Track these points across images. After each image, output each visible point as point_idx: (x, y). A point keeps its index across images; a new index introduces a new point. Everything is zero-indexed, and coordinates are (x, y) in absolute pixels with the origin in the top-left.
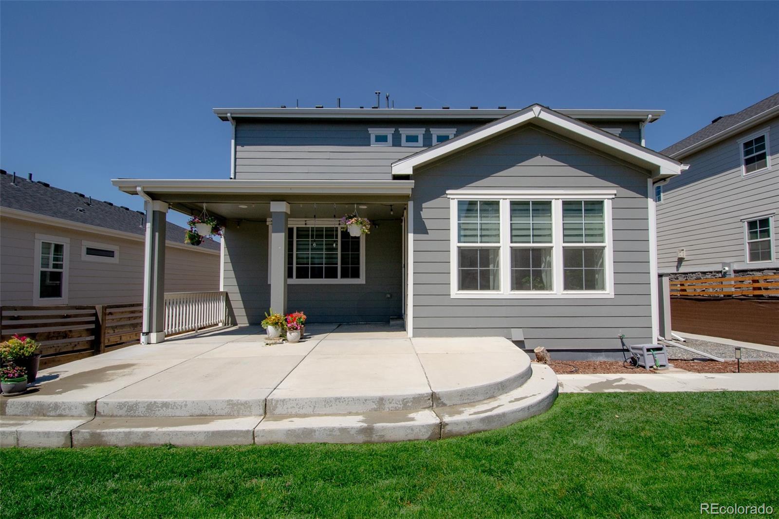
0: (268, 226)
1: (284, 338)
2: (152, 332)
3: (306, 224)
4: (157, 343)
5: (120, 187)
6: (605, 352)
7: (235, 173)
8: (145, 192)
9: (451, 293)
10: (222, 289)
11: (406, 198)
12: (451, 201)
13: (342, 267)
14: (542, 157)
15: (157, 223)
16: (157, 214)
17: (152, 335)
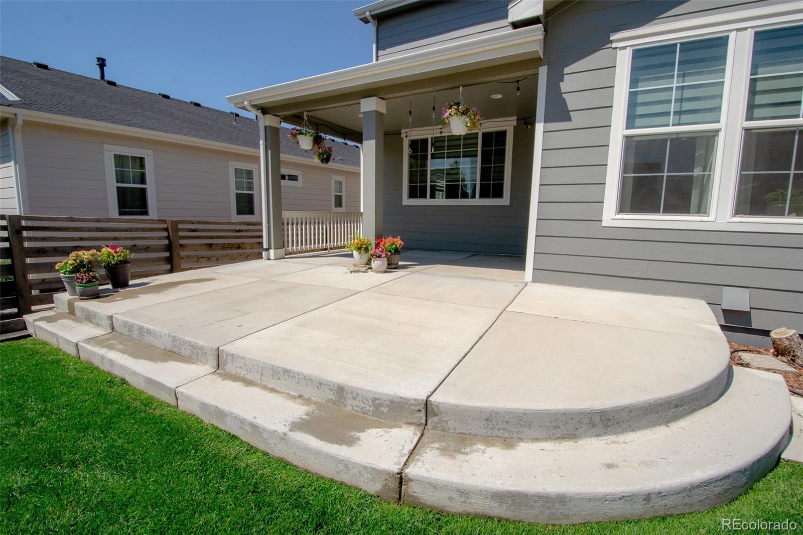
0: (403, 138)
1: (370, 267)
2: (271, 249)
3: (441, 133)
4: (275, 259)
5: (235, 104)
8: (254, 106)
9: (604, 218)
11: (534, 62)
12: (620, 52)
13: (481, 185)
15: (269, 140)
16: (268, 129)
17: (272, 252)
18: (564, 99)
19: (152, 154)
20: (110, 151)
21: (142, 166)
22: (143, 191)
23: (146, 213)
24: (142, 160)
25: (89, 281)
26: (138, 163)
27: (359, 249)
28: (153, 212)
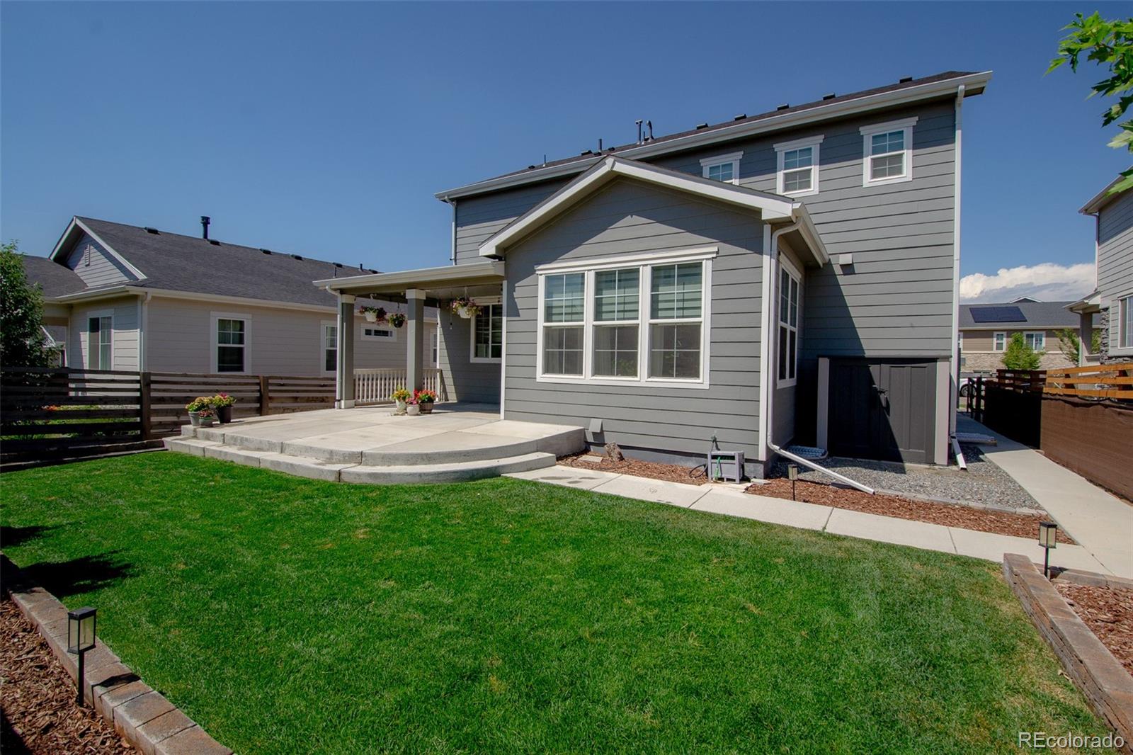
1: (405, 411)
2: (343, 400)
3: (499, 301)
4: (345, 409)
6: (695, 456)
7: (456, 253)
9: (537, 377)
10: (438, 367)
11: (500, 278)
12: (540, 277)
14: (632, 216)
15: (344, 313)
16: (345, 306)
17: (343, 402)
18: (516, 303)
19: (251, 318)
20: (216, 317)
21: (242, 329)
22: (241, 350)
23: (241, 369)
24: (242, 323)
25: (208, 416)
26: (238, 326)
27: (399, 398)
28: (248, 370)
